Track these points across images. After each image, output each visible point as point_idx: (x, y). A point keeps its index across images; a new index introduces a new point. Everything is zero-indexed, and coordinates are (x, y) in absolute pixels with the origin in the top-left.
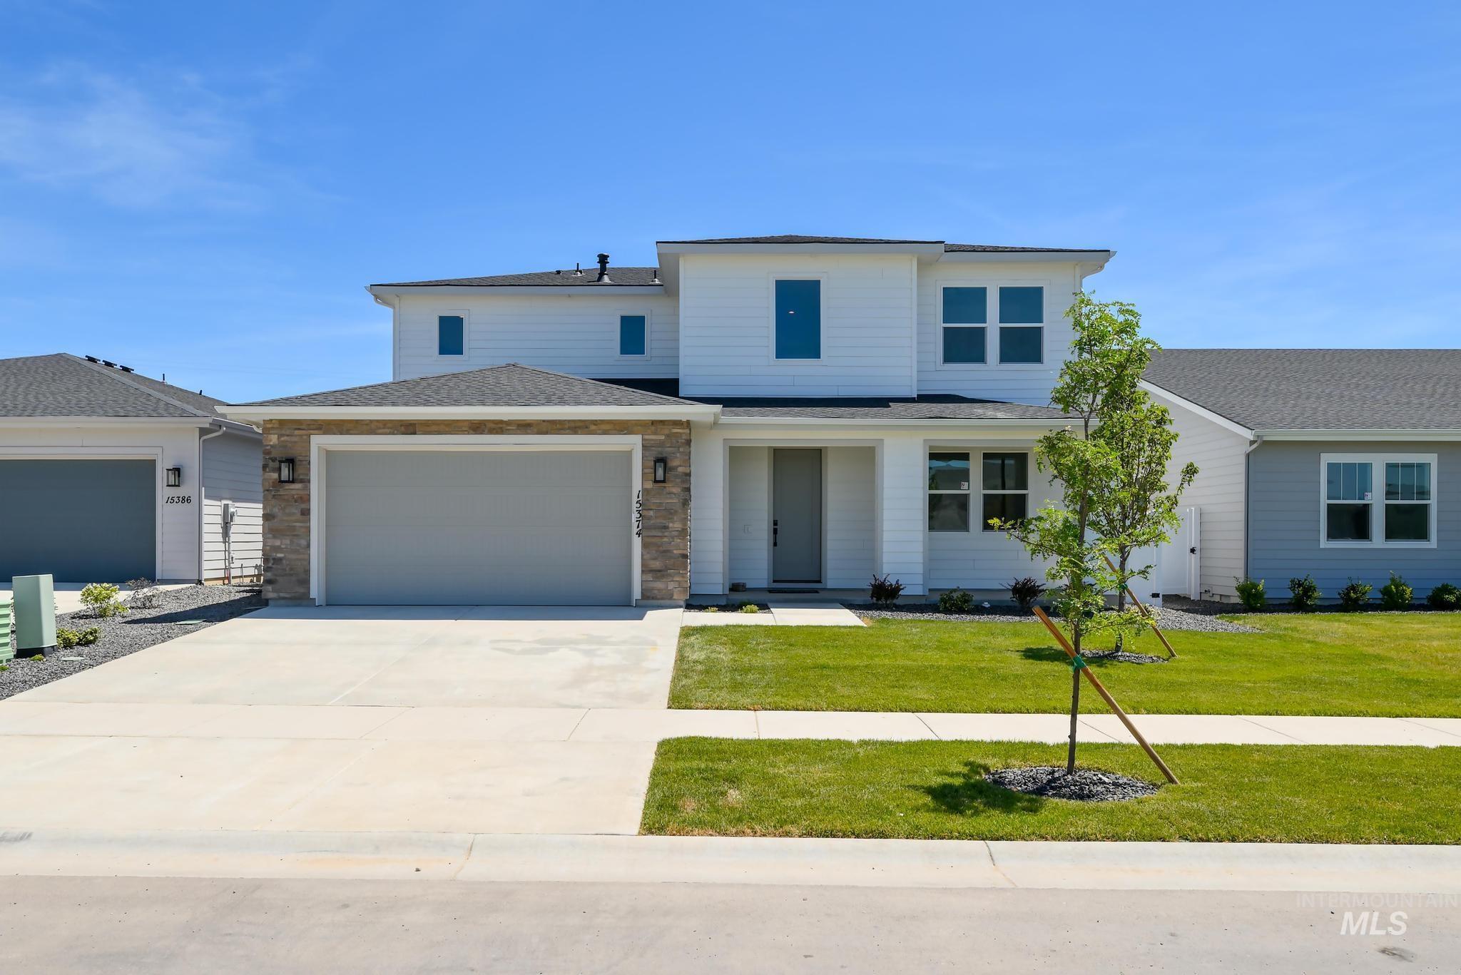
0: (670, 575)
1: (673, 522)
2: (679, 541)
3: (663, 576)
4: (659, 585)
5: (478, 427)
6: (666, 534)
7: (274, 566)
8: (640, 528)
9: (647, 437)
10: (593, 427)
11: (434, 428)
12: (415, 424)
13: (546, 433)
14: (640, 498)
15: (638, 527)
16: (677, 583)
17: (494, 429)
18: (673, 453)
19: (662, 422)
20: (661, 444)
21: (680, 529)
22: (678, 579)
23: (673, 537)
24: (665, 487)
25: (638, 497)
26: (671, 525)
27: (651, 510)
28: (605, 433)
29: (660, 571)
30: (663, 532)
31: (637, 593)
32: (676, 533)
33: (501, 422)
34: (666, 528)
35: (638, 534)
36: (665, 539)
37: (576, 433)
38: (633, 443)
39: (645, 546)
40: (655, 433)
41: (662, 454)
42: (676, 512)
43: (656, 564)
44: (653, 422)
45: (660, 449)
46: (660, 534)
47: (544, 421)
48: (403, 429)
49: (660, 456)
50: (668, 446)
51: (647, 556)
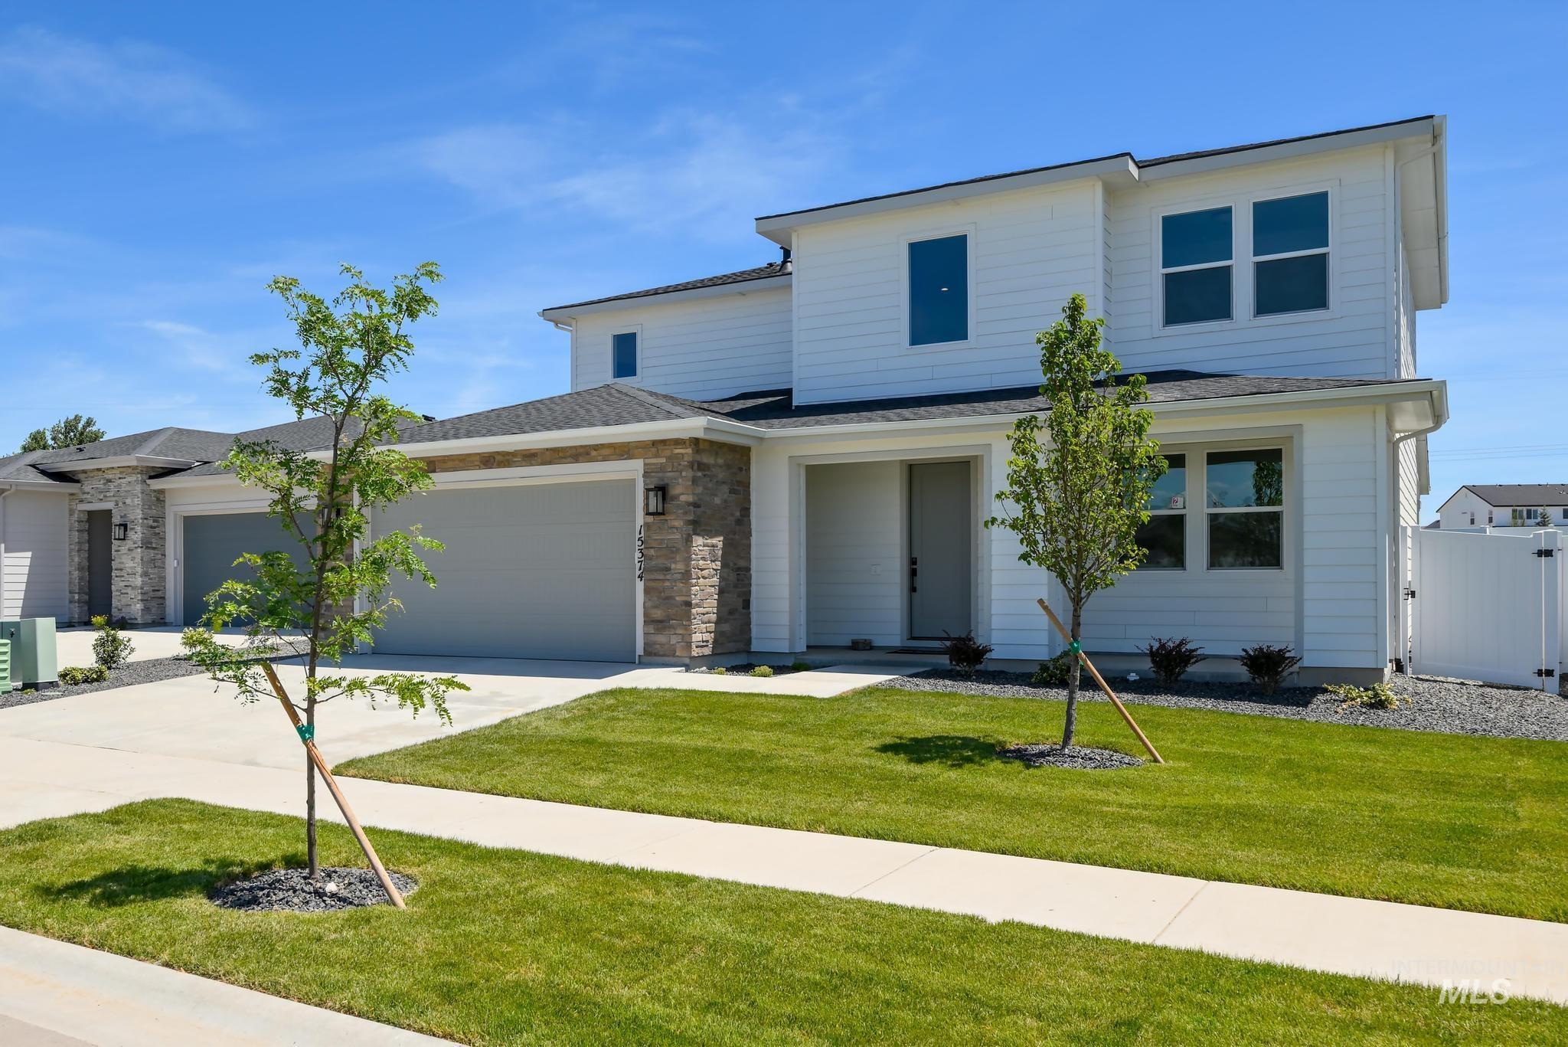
0: (673, 627)
1: (675, 563)
2: (681, 585)
3: (664, 628)
4: (661, 638)
5: (489, 460)
6: (668, 577)
8: (642, 571)
9: (648, 461)
10: (594, 453)
11: (450, 464)
12: (434, 461)
13: (550, 463)
14: (642, 535)
15: (640, 569)
16: (680, 637)
17: (502, 462)
18: (675, 479)
19: (664, 442)
20: (662, 469)
21: (683, 571)
22: (681, 632)
23: (675, 581)
24: (666, 520)
25: (640, 534)
26: (673, 566)
27: (652, 548)
28: (605, 459)
29: (661, 621)
30: (665, 575)
31: (640, 649)
32: (678, 576)
33: (508, 453)
34: (668, 569)
35: (640, 577)
36: (667, 584)
37: (577, 461)
38: (633, 469)
39: (647, 591)
40: (657, 456)
41: (663, 480)
42: (679, 549)
43: (658, 614)
44: (654, 443)
45: (660, 475)
46: (662, 577)
47: (547, 449)
49: (661, 483)
50: (670, 470)
51: (649, 604)
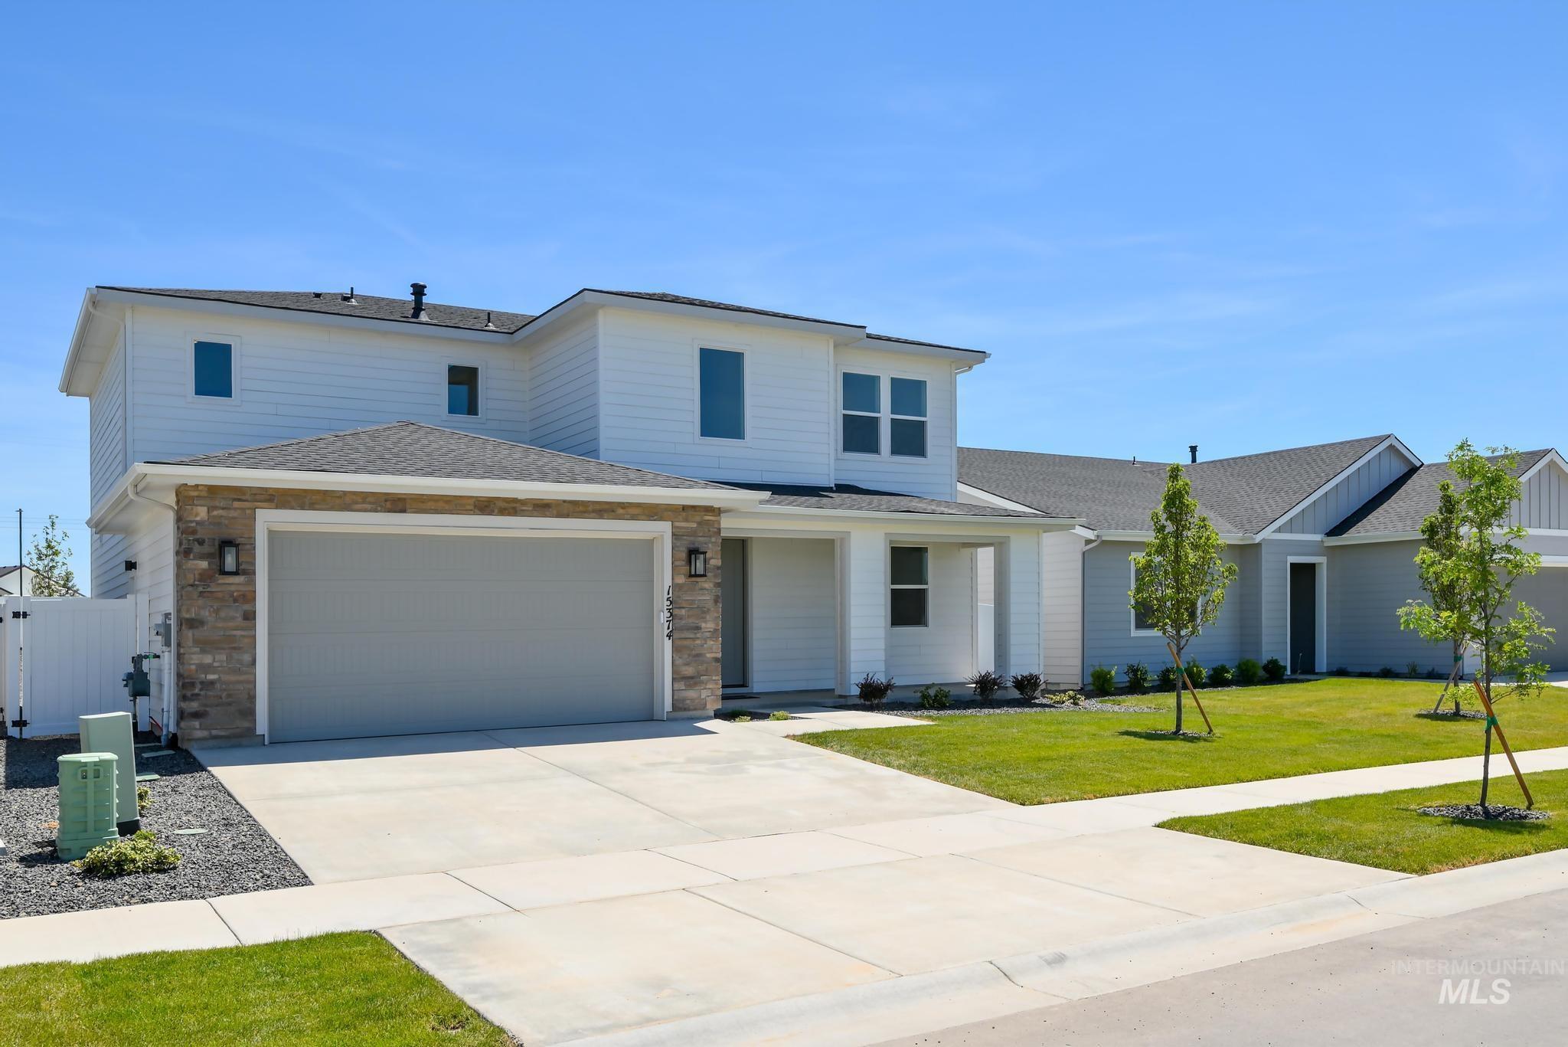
0: (702, 682)
1: (706, 622)
2: (712, 643)
3: (696, 684)
4: (691, 694)
5: (485, 506)
6: (698, 635)
7: (202, 693)
8: (671, 629)
9: (677, 524)
10: (621, 511)
11: (431, 505)
12: (405, 499)
13: (567, 516)
14: (671, 595)
15: (668, 628)
16: (710, 691)
17: (505, 509)
18: (706, 543)
19: (694, 507)
20: (693, 533)
21: (712, 630)
22: (711, 686)
23: (705, 640)
24: (697, 582)
25: (668, 594)
26: (703, 625)
27: (683, 608)
28: (634, 518)
29: (692, 678)
30: (696, 633)
31: (668, 706)
32: (708, 634)
33: (515, 500)
34: (698, 628)
35: (669, 636)
36: (698, 642)
37: (601, 517)
38: (662, 530)
39: (676, 649)
40: (686, 520)
41: (694, 544)
42: (709, 610)
43: (689, 671)
44: (684, 508)
45: (692, 538)
46: (692, 636)
47: (564, 501)
48: (389, 505)
49: (692, 546)
50: (701, 535)
51: (679, 662)
